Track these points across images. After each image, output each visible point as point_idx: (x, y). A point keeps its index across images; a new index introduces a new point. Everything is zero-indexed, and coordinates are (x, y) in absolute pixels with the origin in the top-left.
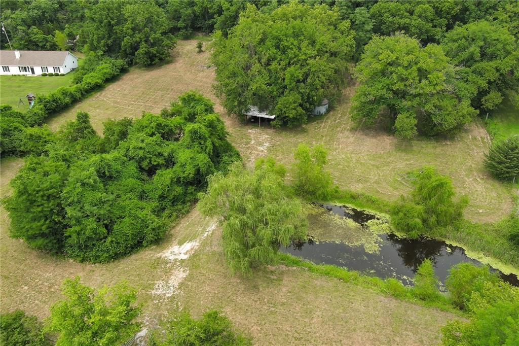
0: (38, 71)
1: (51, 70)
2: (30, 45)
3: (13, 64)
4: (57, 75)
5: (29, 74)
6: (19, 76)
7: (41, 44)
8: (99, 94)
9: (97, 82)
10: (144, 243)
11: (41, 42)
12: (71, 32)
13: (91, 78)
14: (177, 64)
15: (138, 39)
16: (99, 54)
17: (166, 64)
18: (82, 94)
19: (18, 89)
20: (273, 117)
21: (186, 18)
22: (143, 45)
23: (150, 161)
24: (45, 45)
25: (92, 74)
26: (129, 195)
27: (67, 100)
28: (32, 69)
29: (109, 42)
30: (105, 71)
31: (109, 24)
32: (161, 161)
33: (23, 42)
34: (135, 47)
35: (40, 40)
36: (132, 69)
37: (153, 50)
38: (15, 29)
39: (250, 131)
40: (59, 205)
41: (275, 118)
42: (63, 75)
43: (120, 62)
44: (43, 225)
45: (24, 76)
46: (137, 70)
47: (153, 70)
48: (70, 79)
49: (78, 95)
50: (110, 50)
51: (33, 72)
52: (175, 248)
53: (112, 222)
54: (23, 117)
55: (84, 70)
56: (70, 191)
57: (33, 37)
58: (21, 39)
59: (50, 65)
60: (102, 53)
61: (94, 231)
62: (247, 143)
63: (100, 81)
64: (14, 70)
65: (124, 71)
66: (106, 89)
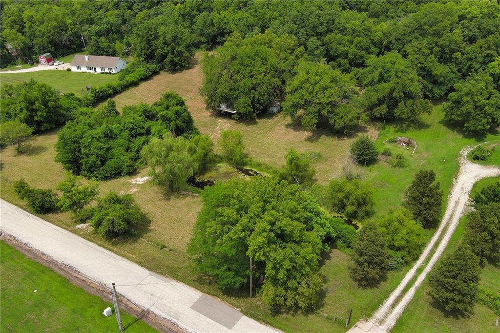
0: (99, 70)
1: (107, 70)
2: (99, 51)
3: (83, 65)
4: (110, 73)
5: (93, 72)
6: (86, 73)
7: (106, 50)
8: (134, 88)
9: (133, 81)
10: (123, 174)
11: (106, 48)
12: (128, 42)
13: (130, 78)
14: (194, 70)
15: (166, 51)
16: (141, 60)
17: (186, 69)
18: (122, 88)
19: (84, 82)
20: (234, 112)
21: (207, 35)
22: (170, 55)
23: (137, 130)
24: (109, 50)
25: (132, 74)
26: (120, 148)
27: (111, 91)
28: (95, 69)
29: (148, 52)
30: (141, 73)
31: (149, 40)
32: (142, 131)
33: (94, 48)
34: (164, 57)
35: (106, 47)
36: (162, 72)
37: (176, 59)
38: (90, 38)
39: (220, 121)
40: (79, 147)
41: (235, 113)
42: (114, 74)
43: (154, 66)
44: (70, 156)
45: (89, 73)
46: (166, 73)
47: (175, 73)
48: (117, 77)
49: (119, 89)
50: (149, 58)
51: (95, 71)
52: (138, 179)
53: (106, 160)
54: (80, 101)
55: (127, 71)
56: (86, 140)
57: (101, 45)
58: (93, 46)
59: (106, 66)
60: (143, 59)
61: (94, 162)
62: (214, 128)
63: (135, 80)
64: (84, 69)
65: (155, 73)
66: (139, 86)
